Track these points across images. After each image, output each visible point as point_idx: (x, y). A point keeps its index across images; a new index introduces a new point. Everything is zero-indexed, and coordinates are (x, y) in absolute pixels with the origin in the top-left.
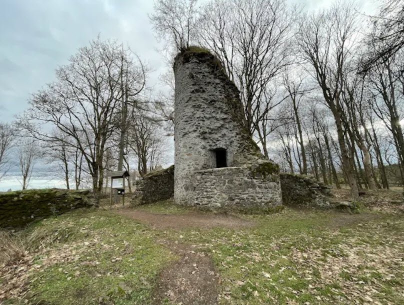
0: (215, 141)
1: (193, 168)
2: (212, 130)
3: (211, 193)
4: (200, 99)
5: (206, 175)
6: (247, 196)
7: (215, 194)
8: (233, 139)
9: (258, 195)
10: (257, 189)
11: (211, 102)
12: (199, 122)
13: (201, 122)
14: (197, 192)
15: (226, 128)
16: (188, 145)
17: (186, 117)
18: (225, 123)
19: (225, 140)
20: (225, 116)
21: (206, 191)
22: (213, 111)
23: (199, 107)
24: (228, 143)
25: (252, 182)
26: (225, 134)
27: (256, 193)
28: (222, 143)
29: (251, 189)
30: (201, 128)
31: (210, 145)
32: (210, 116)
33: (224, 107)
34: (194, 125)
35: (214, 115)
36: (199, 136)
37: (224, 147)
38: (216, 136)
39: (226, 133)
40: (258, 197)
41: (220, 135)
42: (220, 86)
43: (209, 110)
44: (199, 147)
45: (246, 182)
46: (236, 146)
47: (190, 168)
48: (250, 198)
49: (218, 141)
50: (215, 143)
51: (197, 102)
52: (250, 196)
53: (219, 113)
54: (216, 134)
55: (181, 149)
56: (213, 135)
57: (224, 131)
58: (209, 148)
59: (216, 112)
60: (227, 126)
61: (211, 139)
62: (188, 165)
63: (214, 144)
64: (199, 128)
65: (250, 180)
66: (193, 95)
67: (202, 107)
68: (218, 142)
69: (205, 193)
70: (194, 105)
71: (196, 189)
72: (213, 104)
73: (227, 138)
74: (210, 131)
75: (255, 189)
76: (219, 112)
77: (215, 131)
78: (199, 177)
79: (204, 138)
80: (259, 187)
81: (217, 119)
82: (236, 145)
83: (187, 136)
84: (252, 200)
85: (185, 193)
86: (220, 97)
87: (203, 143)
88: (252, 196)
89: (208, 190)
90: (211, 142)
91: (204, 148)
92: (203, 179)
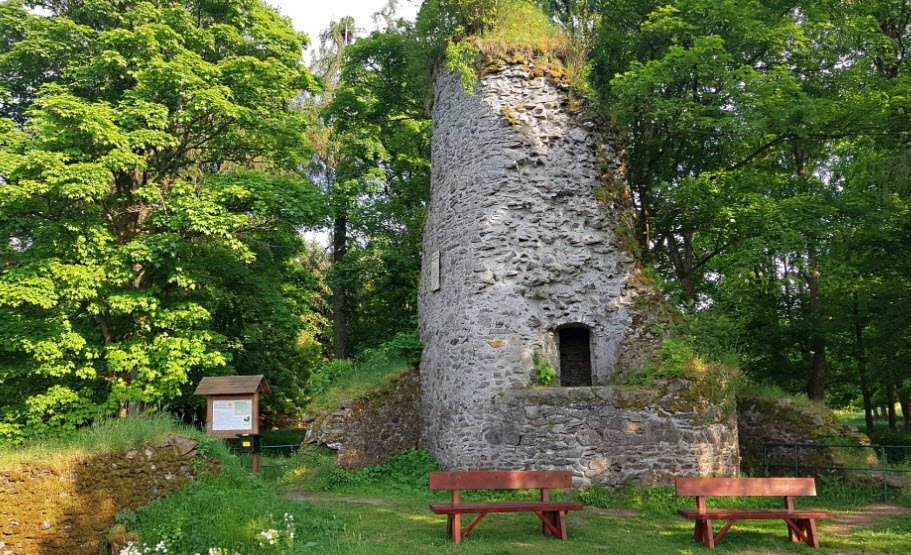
0: (563, 304)
1: (508, 384)
2: (559, 273)
3: (565, 452)
4: (529, 186)
5: (552, 404)
6: (655, 460)
7: (578, 455)
8: (614, 302)
9: (682, 458)
10: (681, 442)
11: (560, 195)
12: (524, 252)
13: (529, 252)
14: (527, 448)
15: (599, 269)
16: (495, 317)
17: (488, 236)
18: (596, 256)
19: (593, 301)
20: (597, 237)
21: (554, 448)
22: (563, 219)
23: (527, 207)
24: (599, 311)
25: (669, 424)
26: (593, 287)
27: (678, 453)
28: (582, 310)
29: (667, 444)
30: (529, 269)
31: (551, 317)
32: (556, 234)
33: (595, 211)
34: (510, 258)
35: (566, 230)
36: (523, 293)
37: (586, 321)
38: (568, 290)
39: (597, 284)
40: (681, 462)
41: (577, 286)
42: (583, 147)
43: (553, 217)
44: (522, 320)
45: (654, 426)
46: (624, 322)
47: (501, 382)
48: (664, 465)
49: (572, 302)
50: (562, 308)
51: (520, 195)
52: (662, 460)
53: (581, 226)
54: (567, 283)
55: (474, 327)
56: (560, 285)
57: (591, 277)
58: (546, 324)
59: (572, 222)
60: (601, 264)
61: (554, 297)
62: (496, 375)
63: (560, 312)
64: (524, 267)
65: (665, 420)
66: (513, 176)
67: (535, 208)
68: (571, 307)
69: (549, 452)
70: (513, 202)
71: (524, 441)
72: (566, 202)
73: (596, 297)
74: (552, 276)
75: (676, 443)
76: (581, 221)
77: (567, 277)
78: (531, 410)
79: (538, 298)
80: (686, 438)
81: (573, 243)
82: (622, 318)
83: (490, 289)
84: (667, 471)
85: (488, 451)
86: (584, 181)
87: (534, 310)
88: (670, 461)
89: (557, 443)
90: (552, 306)
91: (536, 324)
92: (545, 416)
